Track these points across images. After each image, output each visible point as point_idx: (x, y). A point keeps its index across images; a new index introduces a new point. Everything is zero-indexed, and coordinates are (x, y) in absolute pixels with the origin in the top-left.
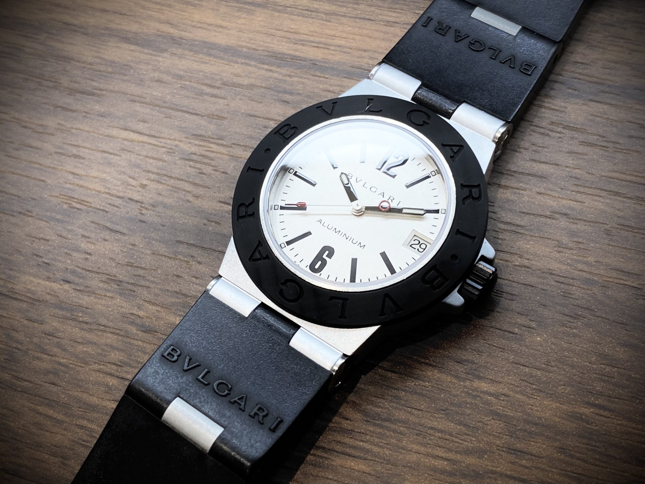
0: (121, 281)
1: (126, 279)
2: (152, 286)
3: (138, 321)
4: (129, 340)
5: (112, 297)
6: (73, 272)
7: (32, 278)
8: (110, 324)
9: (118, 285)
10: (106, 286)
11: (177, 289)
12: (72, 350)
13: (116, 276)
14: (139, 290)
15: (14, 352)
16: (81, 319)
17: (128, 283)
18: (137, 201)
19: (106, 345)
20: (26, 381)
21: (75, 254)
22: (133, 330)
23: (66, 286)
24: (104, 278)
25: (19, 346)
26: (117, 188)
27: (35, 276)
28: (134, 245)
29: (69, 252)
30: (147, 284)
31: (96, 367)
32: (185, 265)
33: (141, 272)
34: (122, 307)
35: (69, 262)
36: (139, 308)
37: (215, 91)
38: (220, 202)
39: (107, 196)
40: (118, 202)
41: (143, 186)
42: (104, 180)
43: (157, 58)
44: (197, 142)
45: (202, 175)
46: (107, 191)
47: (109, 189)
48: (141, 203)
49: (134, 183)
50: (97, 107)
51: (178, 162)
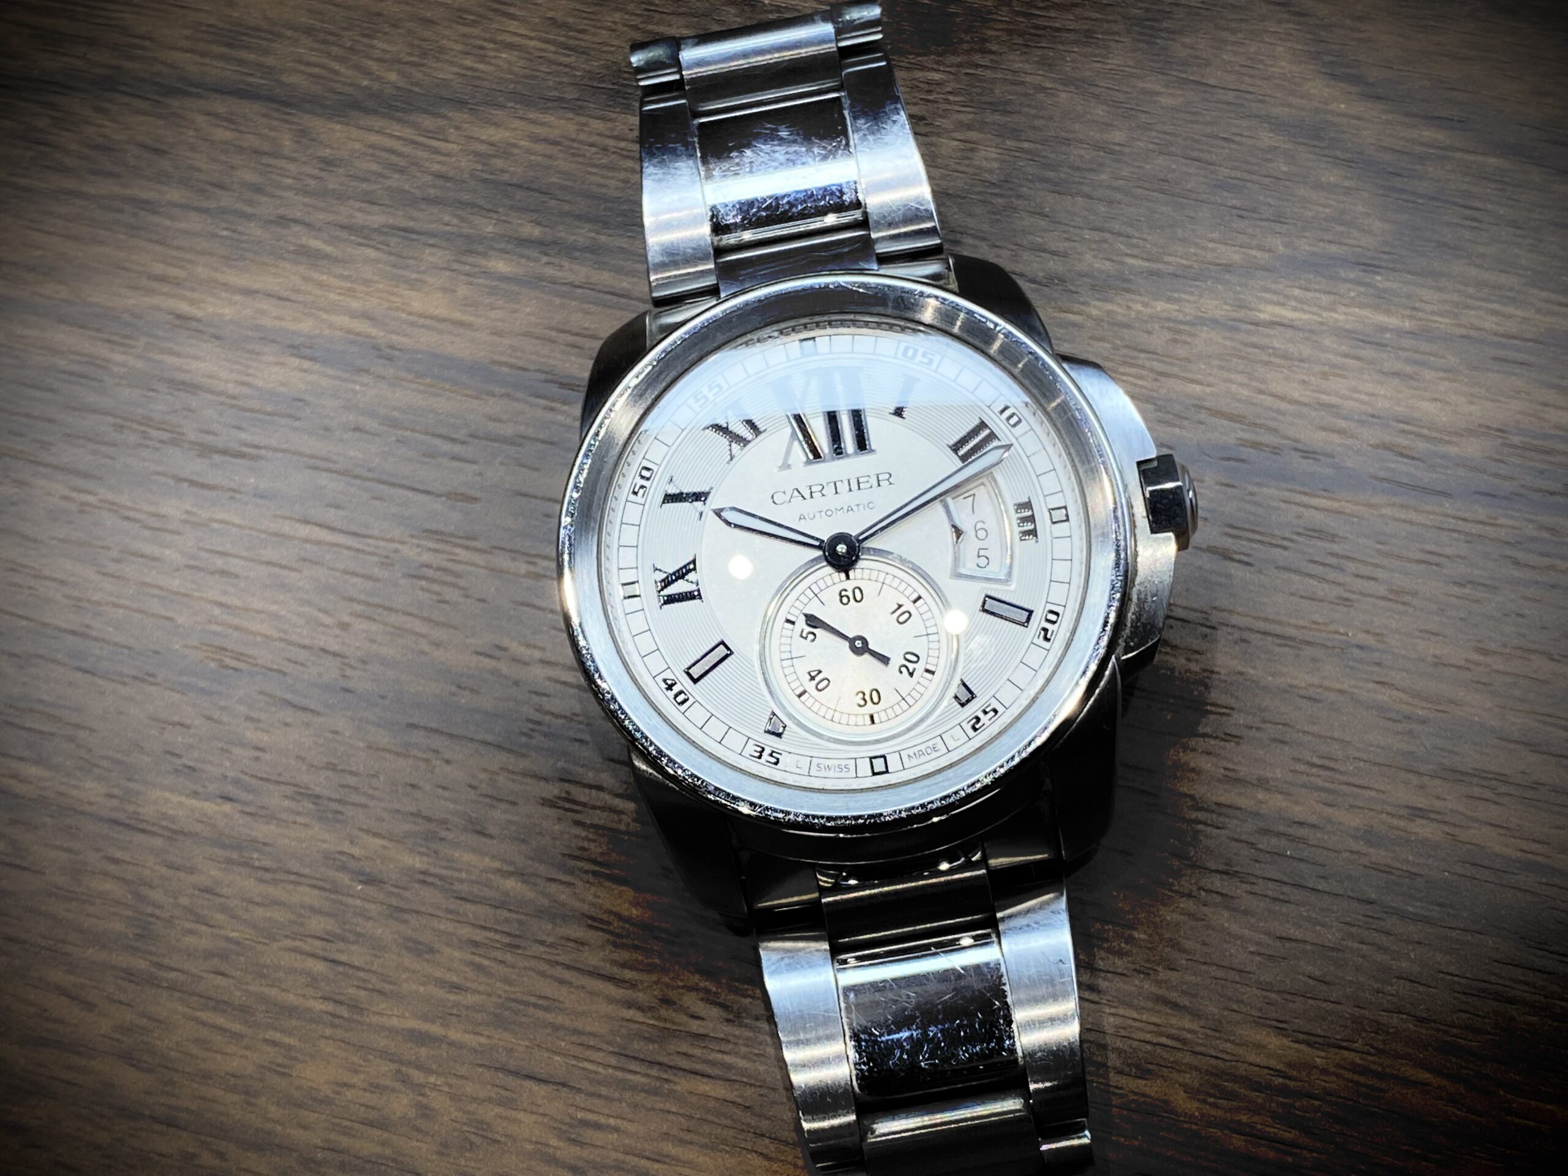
0: (318, 797)
1: (326, 793)
2: (371, 804)
3: (352, 864)
4: (340, 897)
5: (306, 825)
6: (237, 782)
7: (167, 794)
8: (306, 871)
9: (315, 803)
10: (293, 805)
11: (413, 809)
12: (247, 916)
13: (309, 789)
14: (349, 811)
15: (150, 923)
16: (257, 864)
17: (330, 799)
18: (335, 654)
19: (303, 906)
20: (175, 970)
21: (237, 751)
22: (344, 879)
23: (227, 807)
24: (290, 790)
25: (158, 912)
26: (299, 630)
27: (172, 790)
28: (336, 732)
29: (225, 747)
30: (362, 800)
31: (288, 943)
32: (422, 765)
33: (352, 780)
34: (324, 841)
35: (228, 764)
36: (352, 842)
37: (457, 449)
38: (478, 653)
39: (283, 645)
40: (302, 655)
41: (344, 626)
42: (277, 617)
43: (351, 386)
44: (431, 545)
45: (444, 606)
46: (282, 635)
47: (285, 631)
48: (343, 657)
49: (327, 620)
50: (252, 480)
51: (403, 582)
